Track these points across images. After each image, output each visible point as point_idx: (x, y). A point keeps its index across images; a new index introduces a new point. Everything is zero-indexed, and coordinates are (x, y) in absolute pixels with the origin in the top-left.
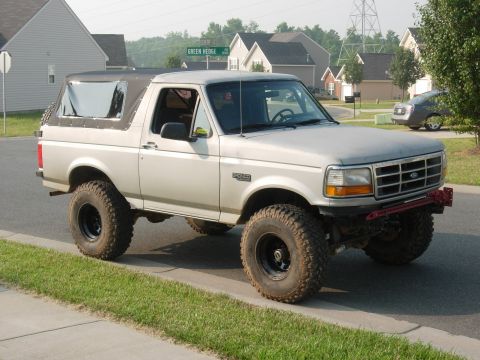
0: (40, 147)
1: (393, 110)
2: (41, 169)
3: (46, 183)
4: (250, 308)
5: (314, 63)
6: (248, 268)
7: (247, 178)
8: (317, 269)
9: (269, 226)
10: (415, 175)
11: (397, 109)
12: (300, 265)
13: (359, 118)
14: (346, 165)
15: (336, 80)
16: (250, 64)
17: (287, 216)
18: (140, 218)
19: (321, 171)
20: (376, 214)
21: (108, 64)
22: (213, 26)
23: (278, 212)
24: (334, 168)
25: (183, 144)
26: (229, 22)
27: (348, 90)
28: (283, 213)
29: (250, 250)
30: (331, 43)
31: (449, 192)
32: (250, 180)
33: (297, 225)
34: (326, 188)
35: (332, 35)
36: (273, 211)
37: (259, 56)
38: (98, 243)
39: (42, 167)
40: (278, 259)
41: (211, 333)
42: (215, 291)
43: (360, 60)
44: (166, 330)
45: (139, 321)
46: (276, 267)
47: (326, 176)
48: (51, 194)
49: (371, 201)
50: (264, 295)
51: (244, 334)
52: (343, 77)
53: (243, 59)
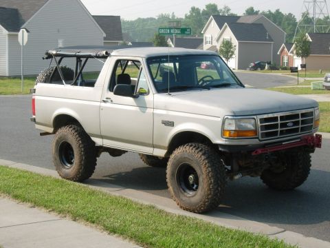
0: (34, 100)
1: (323, 79)
2: (34, 116)
3: (37, 126)
4: (167, 214)
5: (272, 41)
6: (171, 188)
7: (171, 124)
8: (217, 189)
9: (185, 158)
10: (291, 124)
11: (326, 78)
12: (205, 186)
13: (301, 84)
14: (238, 116)
15: (289, 54)
16: (221, 40)
17: (197, 151)
18: (103, 153)
19: (220, 120)
20: (260, 151)
21: (105, 39)
22: (193, 9)
23: (191, 148)
24: (229, 117)
25: (129, 100)
26: (207, 7)
27: (298, 62)
28: (194, 149)
29: (173, 175)
30: (289, 24)
31: (319, 137)
32: (173, 126)
33: (203, 157)
34: (223, 131)
35: (290, 18)
36: (188, 147)
37: (229, 35)
38: (71, 169)
39: (34, 115)
40: (191, 182)
41: (134, 228)
42: (146, 203)
43: (309, 38)
44: (104, 226)
45: (87, 220)
46: (190, 187)
47: (223, 123)
48: (41, 134)
49: (255, 142)
50: (181, 207)
51: (156, 230)
52: (295, 52)
53: (216, 36)
